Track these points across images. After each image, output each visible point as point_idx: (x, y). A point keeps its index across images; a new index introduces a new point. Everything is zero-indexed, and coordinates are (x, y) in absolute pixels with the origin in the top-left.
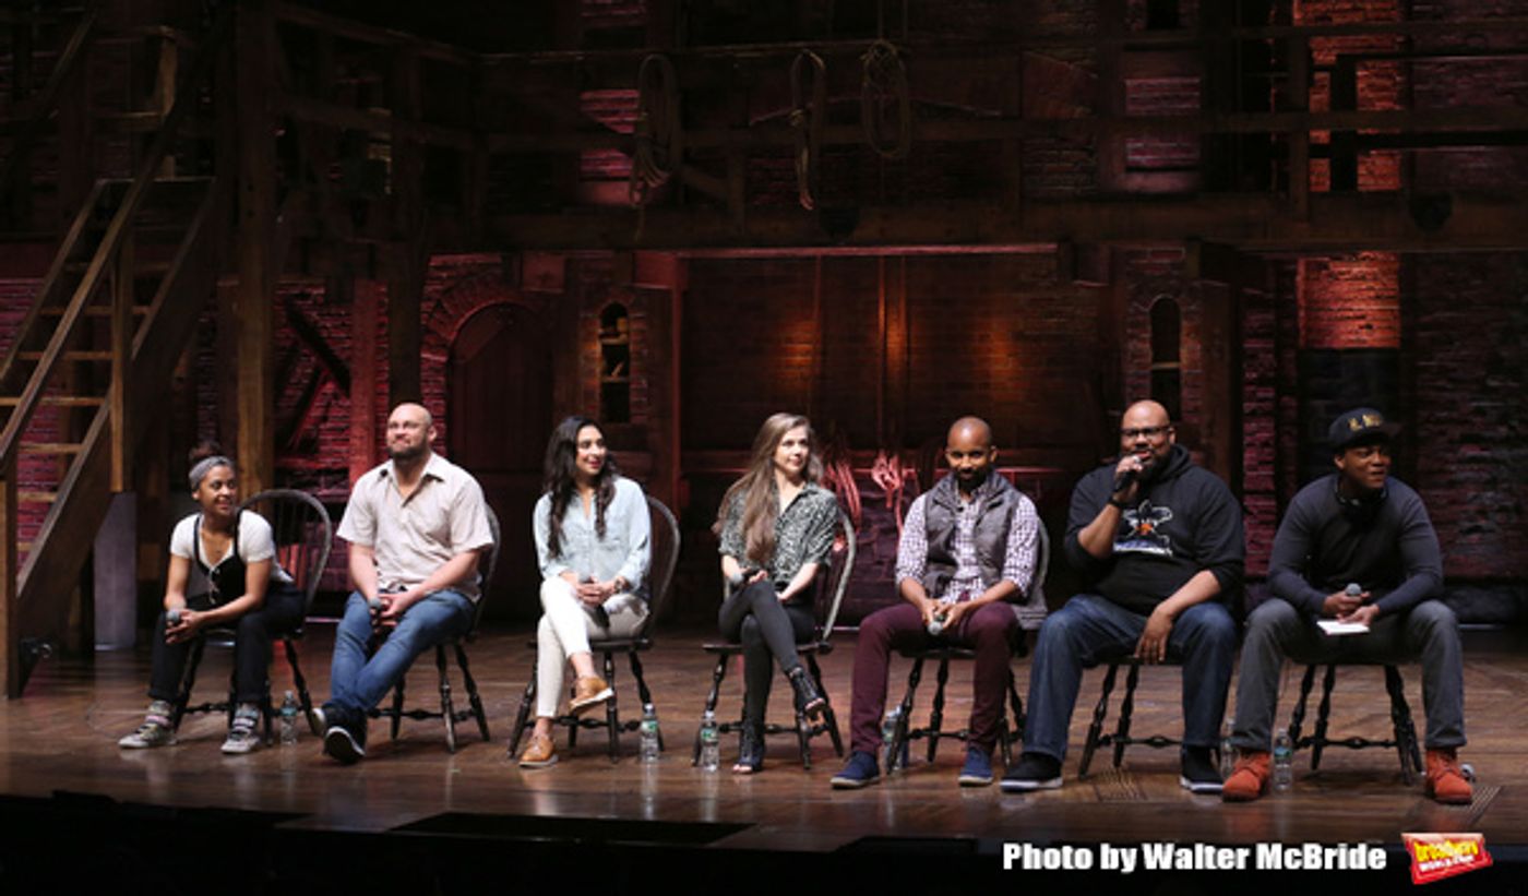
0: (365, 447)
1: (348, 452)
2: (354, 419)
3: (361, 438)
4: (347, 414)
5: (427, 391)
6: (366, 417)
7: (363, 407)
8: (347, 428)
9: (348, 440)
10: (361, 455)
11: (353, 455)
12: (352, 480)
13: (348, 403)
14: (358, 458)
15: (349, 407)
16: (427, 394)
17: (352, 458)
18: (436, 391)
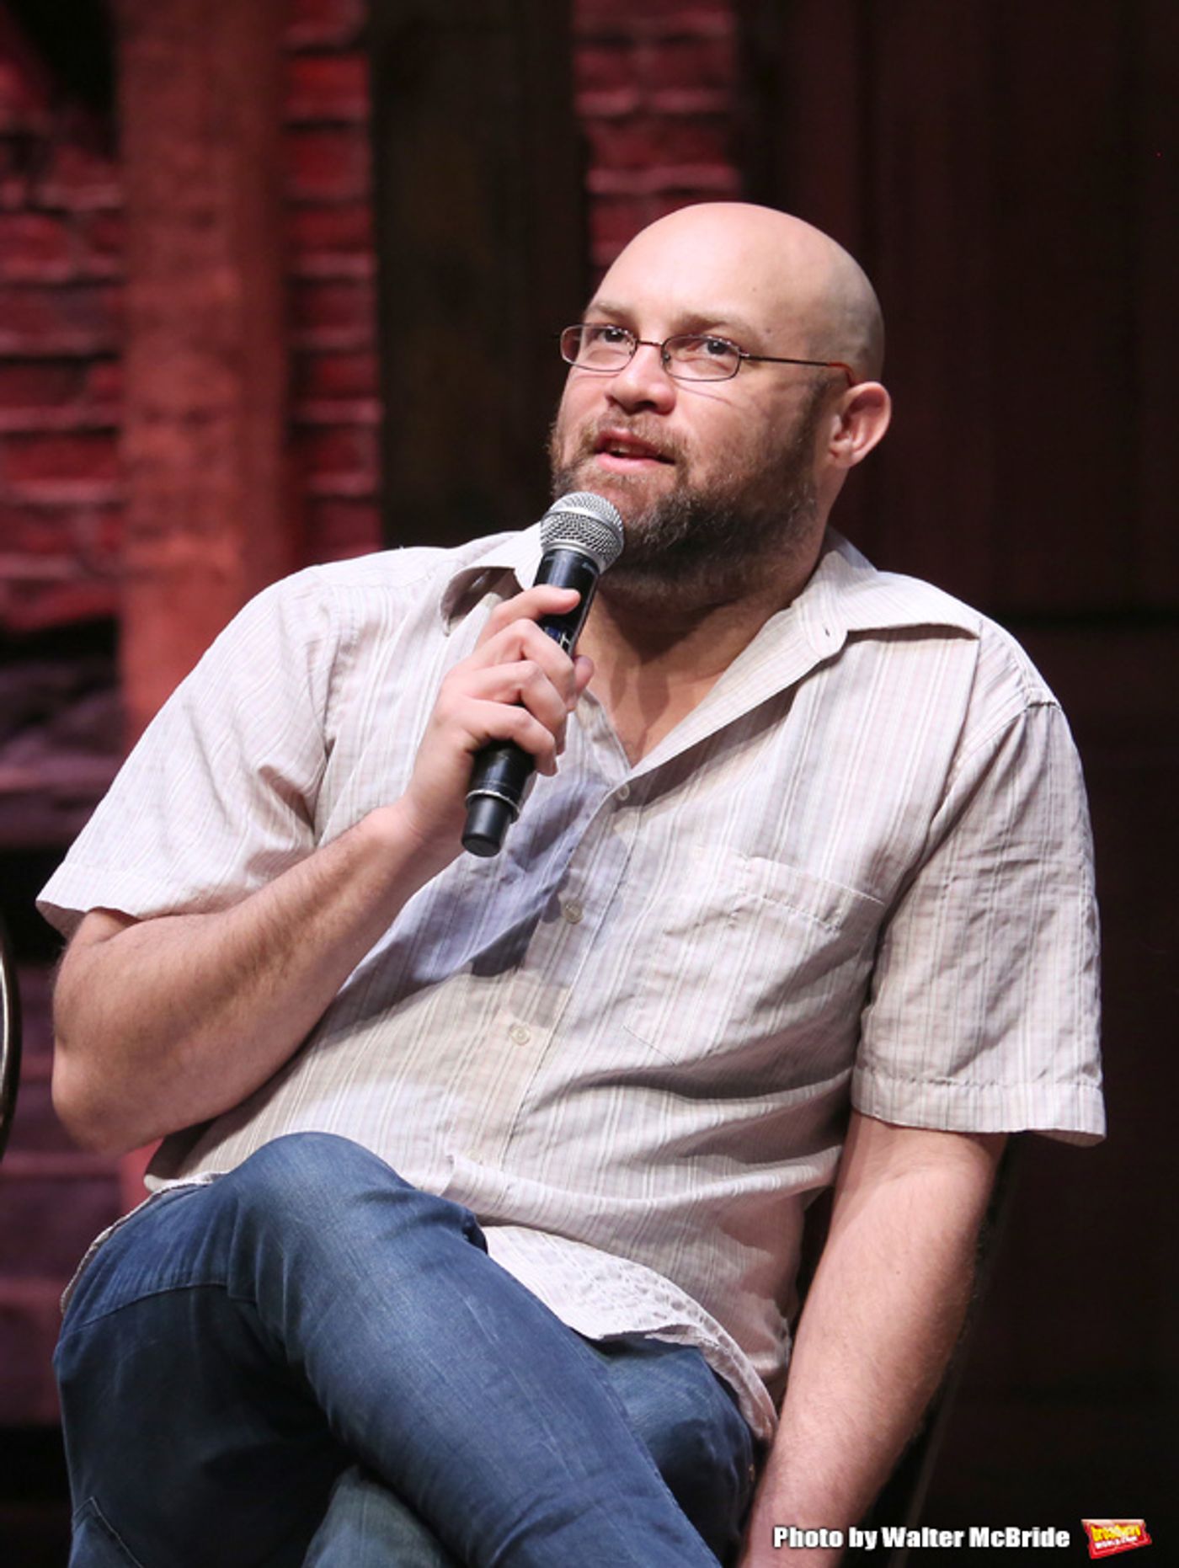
0: (221, 478)
1: (112, 510)
2: (140, 296)
3: (196, 419)
4: (103, 265)
5: (619, 101)
6: (224, 284)
7: (203, 220)
8: (108, 356)
9: (105, 436)
10: (195, 527)
11: (152, 533)
12: (136, 693)
13: (105, 195)
14: (179, 548)
15: (111, 215)
16: (618, 122)
17: (140, 555)
18: (678, 101)
